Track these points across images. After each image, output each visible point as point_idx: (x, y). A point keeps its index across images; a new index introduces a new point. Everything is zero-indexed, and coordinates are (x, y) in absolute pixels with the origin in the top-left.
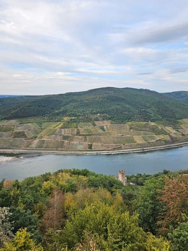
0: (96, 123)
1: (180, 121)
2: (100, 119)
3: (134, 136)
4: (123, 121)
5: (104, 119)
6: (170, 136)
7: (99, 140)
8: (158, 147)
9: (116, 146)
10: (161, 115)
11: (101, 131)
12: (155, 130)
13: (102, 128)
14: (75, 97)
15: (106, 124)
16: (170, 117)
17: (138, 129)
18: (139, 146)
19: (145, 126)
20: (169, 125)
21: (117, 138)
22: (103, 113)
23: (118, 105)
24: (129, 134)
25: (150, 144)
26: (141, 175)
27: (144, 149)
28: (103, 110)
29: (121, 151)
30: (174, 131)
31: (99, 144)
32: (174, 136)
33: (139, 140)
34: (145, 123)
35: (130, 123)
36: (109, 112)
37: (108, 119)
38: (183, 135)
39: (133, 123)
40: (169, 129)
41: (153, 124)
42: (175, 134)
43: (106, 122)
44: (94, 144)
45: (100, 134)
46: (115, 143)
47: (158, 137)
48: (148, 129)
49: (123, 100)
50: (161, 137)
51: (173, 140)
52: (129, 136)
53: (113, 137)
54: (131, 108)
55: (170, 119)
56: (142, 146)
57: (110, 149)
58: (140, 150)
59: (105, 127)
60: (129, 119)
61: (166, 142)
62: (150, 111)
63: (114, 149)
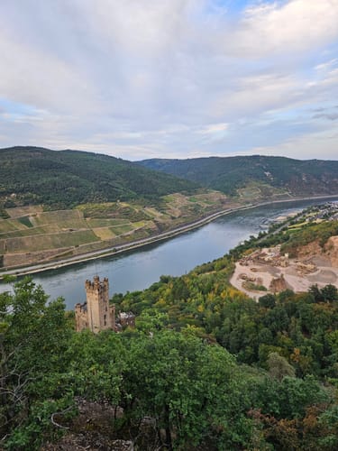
0: (9, 212)
1: (164, 197)
2: (17, 203)
3: (94, 230)
4: (68, 205)
5: (26, 204)
6: (155, 221)
7: (21, 245)
8: (141, 243)
9: (59, 252)
10: (134, 190)
11: (22, 227)
12: (127, 214)
13: (25, 221)
15: (34, 213)
16: (149, 193)
17: (100, 216)
18: (106, 246)
19: (111, 210)
20: (149, 205)
21: (62, 236)
22: (23, 191)
23: (55, 176)
24: (84, 227)
25: (125, 239)
26: (121, 295)
27: (117, 248)
28: (23, 185)
29: (72, 261)
30: (159, 214)
31: (21, 253)
32: (160, 220)
33: (104, 234)
34: (111, 204)
35: (83, 207)
36: (37, 189)
37: (36, 202)
38: (173, 218)
39: (89, 205)
40: (150, 211)
41: (124, 205)
42: (161, 217)
43: (31, 208)
44: (9, 254)
45: (20, 234)
46: (57, 246)
47: (137, 226)
48: (117, 214)
49: (63, 167)
50: (142, 224)
51: (161, 228)
52: (84, 229)
53: (52, 236)
54: (83, 182)
55: (150, 196)
56: (110, 244)
57: (47, 259)
58: (110, 252)
59: (31, 219)
60: (81, 199)
61: (151, 232)
62: (117, 185)
63: (57, 259)
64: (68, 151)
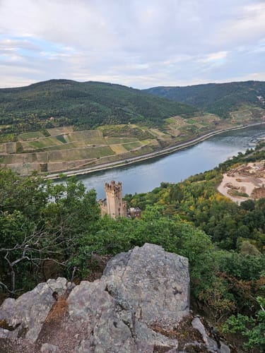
0: (49, 131)
1: (167, 119)
2: (55, 125)
3: (111, 146)
4: (91, 126)
5: (61, 126)
6: (158, 140)
7: (59, 156)
8: (146, 157)
9: (86, 162)
10: (142, 114)
11: (59, 143)
12: (136, 134)
13: (61, 138)
14: (7, 95)
15: (67, 132)
16: (154, 116)
17: (115, 135)
18: (120, 158)
19: (124, 130)
20: (154, 127)
21: (87, 150)
22: (58, 115)
23: (81, 103)
24: (103, 143)
25: (134, 154)
26: (130, 195)
27: (128, 160)
28: (58, 111)
29: (95, 169)
30: (162, 134)
31: (60, 162)
32: (162, 139)
33: (118, 149)
34: (124, 125)
35: (102, 128)
36: (68, 114)
37: (68, 124)
38: (173, 137)
39: (107, 127)
40: (155, 131)
41: (134, 126)
42: (163, 136)
43: (65, 128)
44: (50, 163)
45: (58, 148)
46: (84, 158)
47: (143, 144)
48: (128, 134)
49: (86, 96)
50: (147, 142)
51: (163, 145)
52: (103, 146)
53: (80, 150)
54: (102, 107)
55: (155, 118)
56: (123, 157)
57: (77, 167)
58: (123, 163)
59: (65, 137)
60: (100, 122)
61: (155, 148)
62: (128, 110)
63: (84, 167)
64: (91, 82)
